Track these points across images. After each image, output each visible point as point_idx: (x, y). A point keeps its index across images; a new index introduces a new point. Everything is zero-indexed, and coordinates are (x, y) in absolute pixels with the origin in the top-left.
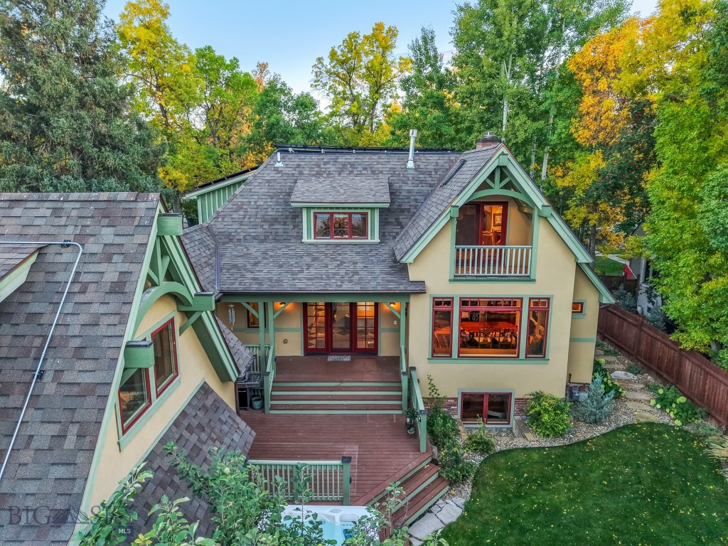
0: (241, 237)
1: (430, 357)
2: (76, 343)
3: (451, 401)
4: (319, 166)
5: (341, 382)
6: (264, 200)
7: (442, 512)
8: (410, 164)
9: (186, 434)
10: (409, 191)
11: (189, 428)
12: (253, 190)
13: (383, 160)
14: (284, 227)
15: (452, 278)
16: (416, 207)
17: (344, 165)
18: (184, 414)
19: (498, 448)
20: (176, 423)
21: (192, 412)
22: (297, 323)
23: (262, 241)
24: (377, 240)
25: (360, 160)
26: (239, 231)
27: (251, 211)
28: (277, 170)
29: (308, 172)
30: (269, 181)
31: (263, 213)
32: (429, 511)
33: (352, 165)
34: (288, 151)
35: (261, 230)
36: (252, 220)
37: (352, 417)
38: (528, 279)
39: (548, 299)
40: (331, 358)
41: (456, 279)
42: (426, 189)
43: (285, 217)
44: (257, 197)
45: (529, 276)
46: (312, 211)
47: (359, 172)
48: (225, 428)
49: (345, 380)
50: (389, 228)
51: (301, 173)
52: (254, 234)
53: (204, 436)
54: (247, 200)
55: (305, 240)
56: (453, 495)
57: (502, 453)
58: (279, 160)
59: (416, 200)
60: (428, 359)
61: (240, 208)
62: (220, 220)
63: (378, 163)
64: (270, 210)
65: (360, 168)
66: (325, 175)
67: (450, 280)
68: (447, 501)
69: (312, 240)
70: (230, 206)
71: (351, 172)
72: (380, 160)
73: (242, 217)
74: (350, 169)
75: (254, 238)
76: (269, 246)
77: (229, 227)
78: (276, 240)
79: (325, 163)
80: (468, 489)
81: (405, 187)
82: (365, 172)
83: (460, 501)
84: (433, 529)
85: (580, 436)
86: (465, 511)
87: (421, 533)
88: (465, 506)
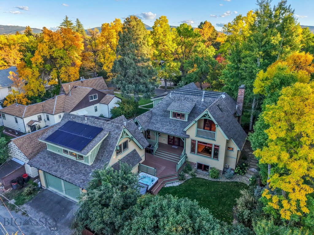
0: (157, 114)
2: (111, 145)
3: (195, 164)
4: (179, 97)
5: (171, 153)
7: (175, 184)
8: (203, 100)
9: (128, 157)
10: (200, 108)
11: (129, 157)
14: (167, 113)
16: (200, 113)
17: (186, 98)
18: (129, 154)
19: (197, 177)
20: (127, 155)
21: (130, 154)
23: (161, 116)
24: (187, 121)
27: (161, 108)
28: (169, 97)
30: (167, 100)
31: (163, 109)
32: (172, 183)
33: (188, 98)
35: (162, 113)
36: (161, 110)
39: (219, 146)
40: (173, 146)
41: (197, 136)
42: (204, 108)
44: (163, 104)
45: (215, 139)
46: (172, 111)
47: (189, 101)
48: (136, 158)
50: (191, 118)
51: (175, 99)
53: (131, 158)
54: (161, 105)
55: (170, 118)
57: (197, 178)
58: (170, 95)
59: (201, 111)
60: (190, 153)
61: (159, 107)
62: (154, 109)
63: (195, 98)
64: (165, 108)
65: (189, 99)
66: (180, 100)
67: (195, 136)
68: (177, 182)
69: (172, 118)
70: (157, 106)
71: (187, 100)
73: (159, 109)
75: (160, 115)
76: (162, 118)
77: (156, 111)
78: (164, 117)
79: (181, 97)
80: (183, 182)
81: (199, 107)
83: (180, 183)
84: (170, 186)
85: (221, 180)
86: (179, 185)
87: (168, 185)
88: (180, 184)
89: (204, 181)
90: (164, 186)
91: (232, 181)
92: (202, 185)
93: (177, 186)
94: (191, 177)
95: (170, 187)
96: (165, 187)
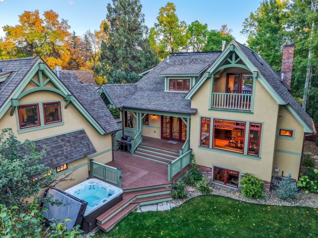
0: (145, 89)
1: (199, 146)
3: (209, 169)
5: (162, 149)
6: (158, 75)
7: (162, 206)
9: (60, 141)
11: (63, 140)
12: (155, 71)
13: (211, 57)
14: (160, 86)
15: (210, 108)
17: (193, 60)
18: (64, 135)
22: (158, 125)
23: (151, 91)
25: (200, 57)
26: (145, 87)
28: (167, 63)
29: (177, 63)
31: (155, 80)
32: (157, 204)
34: (174, 55)
35: (152, 87)
36: (151, 83)
37: (158, 163)
38: (250, 112)
39: (261, 124)
41: (212, 109)
43: (162, 82)
44: (156, 74)
45: (250, 111)
46: (168, 78)
47: (198, 62)
48: (81, 145)
49: (164, 149)
51: (174, 64)
52: (149, 88)
53: (68, 144)
54: (152, 75)
55: (165, 91)
56: (172, 202)
58: (168, 59)
60: (198, 146)
62: (141, 82)
64: (158, 79)
66: (183, 64)
67: (209, 110)
68: (168, 203)
69: (168, 91)
71: (195, 62)
72: (209, 57)
73: (148, 81)
74: (195, 61)
76: (153, 92)
77: (143, 85)
78: (156, 91)
79: (186, 59)
80: (181, 202)
82: (201, 62)
83: (173, 205)
84: (151, 210)
85: (268, 203)
86: (171, 210)
87: (145, 209)
88: (173, 208)
89: (230, 202)
90: (136, 210)
91: (296, 205)
92: (226, 212)
93: (167, 212)
94: (200, 194)
95: (149, 212)
96: (139, 211)
